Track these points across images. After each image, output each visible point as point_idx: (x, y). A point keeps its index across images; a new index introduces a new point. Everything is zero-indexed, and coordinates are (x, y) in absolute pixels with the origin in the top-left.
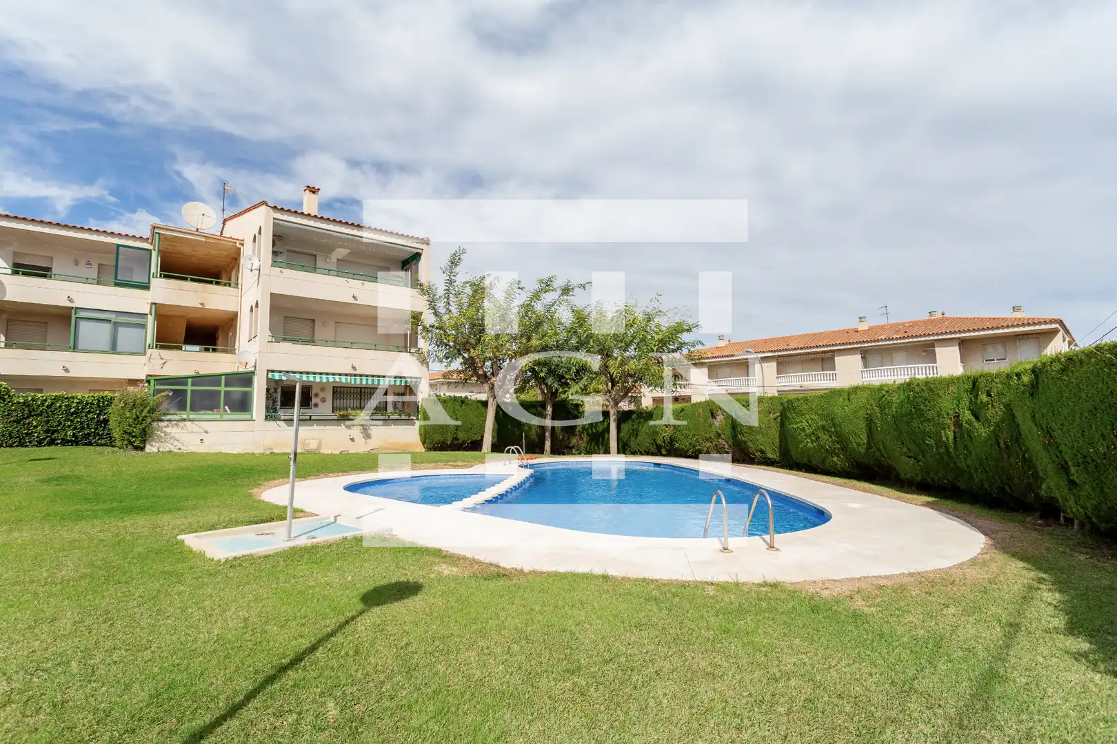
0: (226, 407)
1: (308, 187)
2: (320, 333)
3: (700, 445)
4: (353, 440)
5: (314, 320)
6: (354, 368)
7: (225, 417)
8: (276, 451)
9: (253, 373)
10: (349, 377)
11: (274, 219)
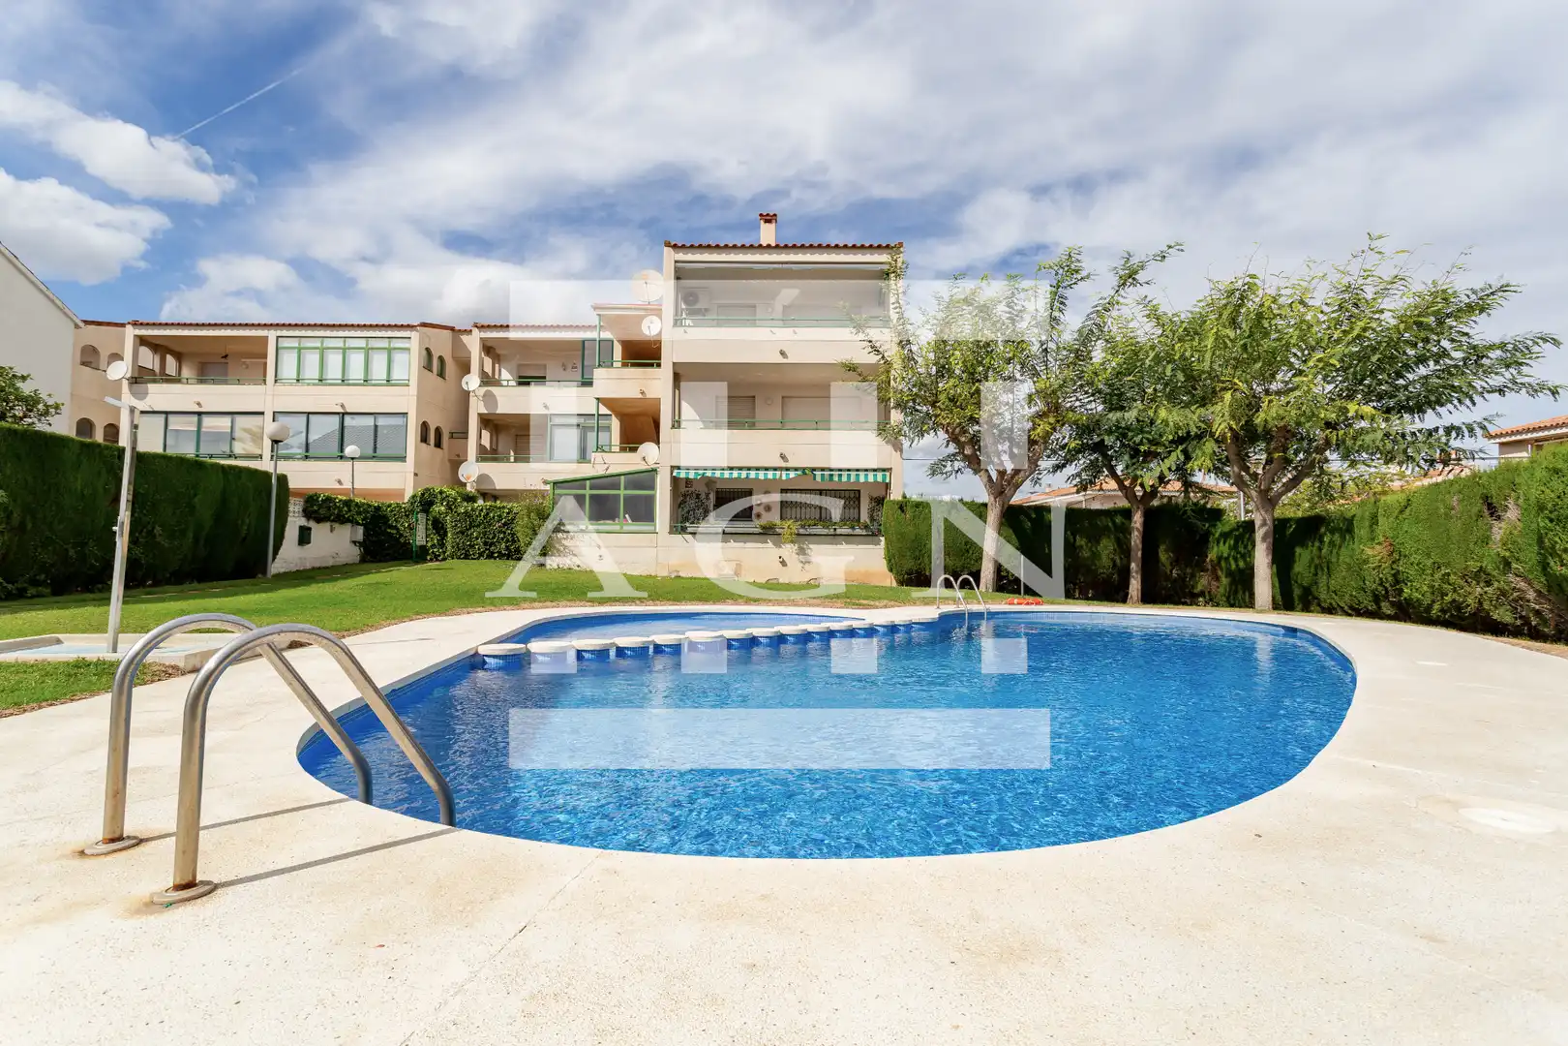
0: (627, 516)
1: (761, 215)
2: (761, 412)
3: (1455, 590)
4: (783, 563)
5: (754, 397)
6: (783, 457)
7: (626, 528)
8: (682, 574)
9: (654, 470)
10: (778, 473)
11: (676, 262)
